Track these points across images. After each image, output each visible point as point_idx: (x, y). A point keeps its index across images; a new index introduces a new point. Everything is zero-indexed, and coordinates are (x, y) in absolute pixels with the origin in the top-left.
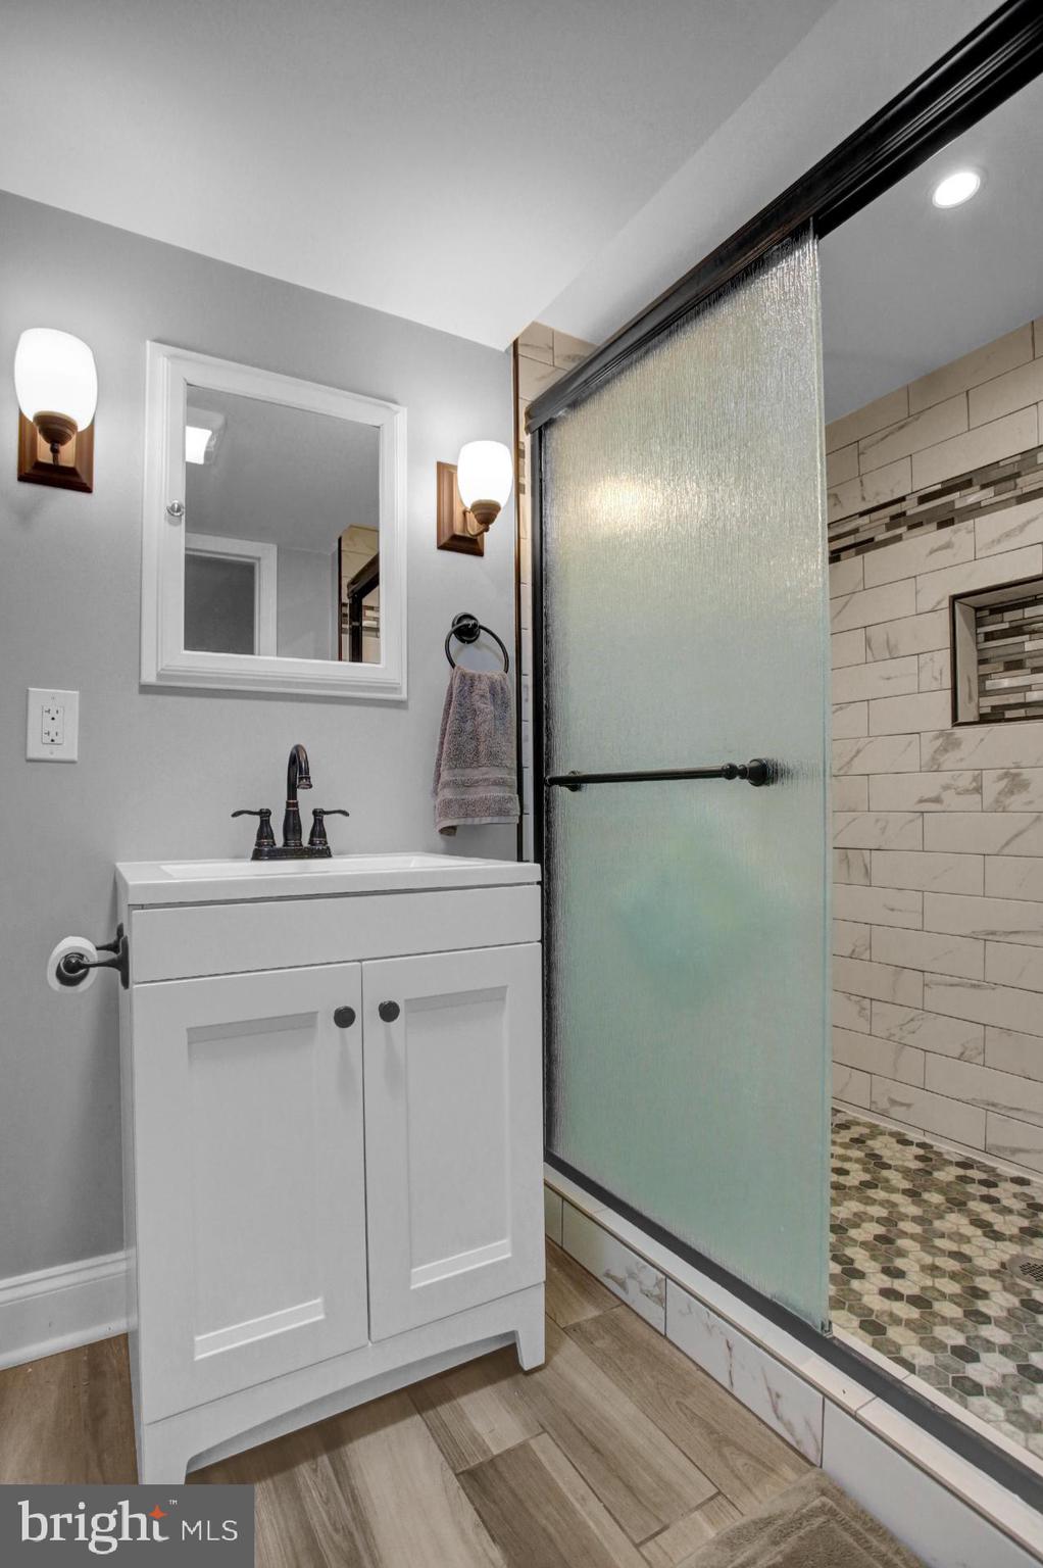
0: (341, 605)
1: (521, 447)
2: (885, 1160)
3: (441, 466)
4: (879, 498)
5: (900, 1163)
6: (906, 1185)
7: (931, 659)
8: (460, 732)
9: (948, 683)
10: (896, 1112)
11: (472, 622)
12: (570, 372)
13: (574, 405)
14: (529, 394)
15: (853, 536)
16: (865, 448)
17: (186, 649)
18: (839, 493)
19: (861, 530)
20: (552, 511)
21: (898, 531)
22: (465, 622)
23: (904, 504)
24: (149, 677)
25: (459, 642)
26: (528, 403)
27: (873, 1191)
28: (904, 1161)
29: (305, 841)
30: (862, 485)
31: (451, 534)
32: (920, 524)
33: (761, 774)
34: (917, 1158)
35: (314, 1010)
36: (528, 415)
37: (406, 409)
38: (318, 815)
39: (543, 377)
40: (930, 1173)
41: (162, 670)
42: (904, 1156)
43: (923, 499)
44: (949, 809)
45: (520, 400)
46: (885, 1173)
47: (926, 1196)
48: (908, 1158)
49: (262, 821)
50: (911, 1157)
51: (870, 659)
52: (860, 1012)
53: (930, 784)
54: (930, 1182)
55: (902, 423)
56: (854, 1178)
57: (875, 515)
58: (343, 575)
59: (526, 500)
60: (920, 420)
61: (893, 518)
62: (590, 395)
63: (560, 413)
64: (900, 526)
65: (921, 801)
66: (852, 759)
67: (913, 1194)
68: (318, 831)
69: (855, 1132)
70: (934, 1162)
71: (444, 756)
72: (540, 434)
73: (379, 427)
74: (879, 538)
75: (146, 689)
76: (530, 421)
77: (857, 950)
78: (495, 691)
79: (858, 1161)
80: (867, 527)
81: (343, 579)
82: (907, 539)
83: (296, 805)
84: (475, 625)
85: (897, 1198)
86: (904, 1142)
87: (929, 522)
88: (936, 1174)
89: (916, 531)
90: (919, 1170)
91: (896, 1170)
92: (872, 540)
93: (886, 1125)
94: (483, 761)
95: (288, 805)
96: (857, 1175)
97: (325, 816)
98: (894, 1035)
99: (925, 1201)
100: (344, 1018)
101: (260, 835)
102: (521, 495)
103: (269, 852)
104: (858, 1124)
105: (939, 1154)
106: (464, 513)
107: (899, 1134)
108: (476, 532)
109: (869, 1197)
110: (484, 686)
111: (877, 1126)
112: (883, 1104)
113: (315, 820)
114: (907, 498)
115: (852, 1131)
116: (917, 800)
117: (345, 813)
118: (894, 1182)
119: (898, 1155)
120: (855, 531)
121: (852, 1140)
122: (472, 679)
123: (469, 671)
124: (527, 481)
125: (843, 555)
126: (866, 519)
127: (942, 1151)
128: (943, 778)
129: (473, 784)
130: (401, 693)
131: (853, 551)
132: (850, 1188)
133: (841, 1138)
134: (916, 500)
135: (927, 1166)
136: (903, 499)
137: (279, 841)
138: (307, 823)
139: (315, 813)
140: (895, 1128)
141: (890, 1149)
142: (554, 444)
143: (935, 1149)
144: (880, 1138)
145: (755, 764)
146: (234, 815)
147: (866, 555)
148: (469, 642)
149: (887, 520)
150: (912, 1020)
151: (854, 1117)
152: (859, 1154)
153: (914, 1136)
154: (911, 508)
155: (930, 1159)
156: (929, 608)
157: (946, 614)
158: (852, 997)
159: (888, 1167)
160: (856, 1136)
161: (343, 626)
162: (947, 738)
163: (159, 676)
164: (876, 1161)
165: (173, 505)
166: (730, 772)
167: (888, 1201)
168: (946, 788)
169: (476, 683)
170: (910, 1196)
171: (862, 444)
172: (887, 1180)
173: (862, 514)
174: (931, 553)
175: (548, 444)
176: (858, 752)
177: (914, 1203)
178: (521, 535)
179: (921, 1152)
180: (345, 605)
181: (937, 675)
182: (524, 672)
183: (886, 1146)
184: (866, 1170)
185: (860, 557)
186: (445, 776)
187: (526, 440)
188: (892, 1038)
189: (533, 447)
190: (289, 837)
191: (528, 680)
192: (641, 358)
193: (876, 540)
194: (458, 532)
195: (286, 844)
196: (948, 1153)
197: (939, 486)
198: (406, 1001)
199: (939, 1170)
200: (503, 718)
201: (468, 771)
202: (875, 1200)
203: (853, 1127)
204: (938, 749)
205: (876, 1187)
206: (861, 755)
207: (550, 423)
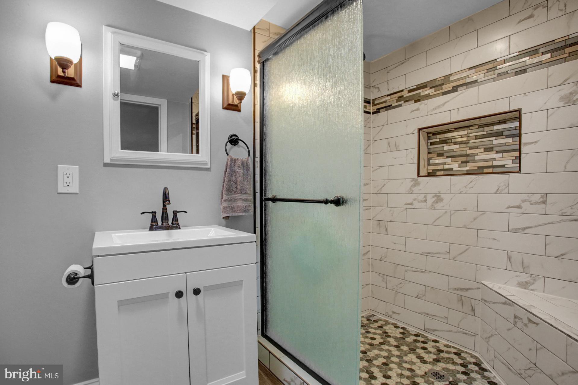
0: (192, 124)
1: (256, 69)
2: (389, 334)
3: (224, 76)
4: (393, 90)
5: (394, 335)
6: (396, 343)
7: (411, 152)
8: (230, 180)
9: (416, 161)
10: (395, 316)
11: (236, 138)
12: (276, 39)
13: (276, 54)
14: (260, 48)
15: (384, 104)
16: (390, 70)
17: (121, 149)
18: (379, 87)
19: (387, 101)
20: (267, 95)
21: (400, 103)
22: (233, 137)
23: (403, 92)
24: (107, 160)
25: (231, 145)
26: (259, 52)
27: (384, 346)
28: (396, 334)
29: (170, 223)
30: (388, 84)
31: (228, 104)
32: (408, 101)
33: (338, 202)
34: (401, 333)
35: (168, 292)
36: (259, 56)
37: (210, 54)
38: (175, 213)
39: (265, 41)
40: (404, 339)
41: (112, 158)
42: (396, 332)
43: (410, 91)
44: (415, 208)
45: (256, 50)
46: (389, 339)
47: (402, 347)
48: (397, 333)
49: (153, 216)
50: (398, 333)
51: (389, 151)
52: (383, 280)
53: (409, 198)
54: (404, 342)
55: (403, 61)
56: (377, 341)
57: (392, 96)
58: (193, 112)
59: (258, 90)
60: (409, 61)
61: (399, 97)
62: (281, 50)
63: (271, 56)
64: (401, 101)
65: (406, 204)
66: (382, 188)
67: (397, 347)
68: (175, 219)
69: (380, 324)
70: (406, 334)
71: (224, 189)
72: (263, 64)
73: (199, 61)
74: (394, 104)
75: (106, 165)
76: (260, 59)
77: (382, 258)
78: (244, 165)
79: (379, 334)
80: (389, 101)
81: (193, 113)
82: (404, 106)
83: (166, 209)
84: (237, 139)
85: (392, 348)
86: (397, 327)
87: (412, 100)
88: (406, 339)
89: (407, 103)
90: (401, 338)
91: (393, 338)
92: (391, 105)
93: (391, 321)
94: (239, 191)
95: (163, 209)
96: (379, 340)
97: (178, 213)
98: (394, 289)
99: (401, 349)
100: (179, 295)
101: (152, 221)
102: (256, 88)
103: (156, 227)
104: (381, 320)
105: (408, 331)
106: (233, 95)
107: (396, 324)
108: (238, 103)
109: (382, 348)
110: (239, 163)
111: (388, 321)
112: (391, 313)
113: (174, 215)
114: (404, 90)
115: (379, 323)
116: (404, 204)
117: (186, 212)
118: (391, 342)
119: (394, 332)
120: (385, 102)
121: (378, 327)
122: (235, 160)
123: (234, 157)
124: (258, 82)
125: (381, 110)
126: (389, 98)
127: (410, 330)
128: (413, 196)
129: (236, 200)
130: (208, 165)
131: (384, 109)
132: (375, 345)
133: (374, 326)
134: (407, 91)
135: (404, 336)
136: (402, 91)
137: (160, 223)
138: (171, 216)
139: (174, 212)
140: (394, 322)
141: (391, 330)
142: (268, 69)
143: (407, 329)
144: (388, 326)
145: (336, 198)
146: (142, 214)
147: (389, 111)
148: (235, 145)
149: (397, 98)
150: (401, 283)
151: (380, 318)
152: (380, 332)
153: (400, 325)
154: (406, 94)
155: (405, 333)
156: (410, 133)
157: (417, 135)
158: (380, 275)
159: (390, 336)
160: (380, 325)
161: (193, 132)
162: (416, 182)
163: (111, 160)
164: (386, 334)
165: (115, 93)
166: (326, 202)
167: (388, 350)
168: (415, 200)
169: (237, 162)
170: (396, 348)
171: (388, 69)
172: (389, 342)
173: (388, 96)
174: (412, 112)
175: (266, 68)
176: (384, 185)
177: (397, 350)
178: (256, 104)
179: (402, 331)
180: (194, 124)
181: (412, 158)
182: (256, 156)
183: (390, 329)
184: (382, 338)
185: (387, 112)
186: (225, 197)
187: (258, 66)
188: (394, 290)
189: (260, 69)
190: (164, 221)
191: (258, 159)
192: (299, 38)
193: (393, 105)
194: (231, 102)
195: (162, 224)
196: (412, 331)
197: (415, 87)
198: (204, 287)
199: (408, 337)
200: (247, 175)
201: (233, 195)
202: (384, 349)
203: (379, 321)
204: (412, 185)
205: (385, 344)
206: (385, 186)
207: (267, 60)
